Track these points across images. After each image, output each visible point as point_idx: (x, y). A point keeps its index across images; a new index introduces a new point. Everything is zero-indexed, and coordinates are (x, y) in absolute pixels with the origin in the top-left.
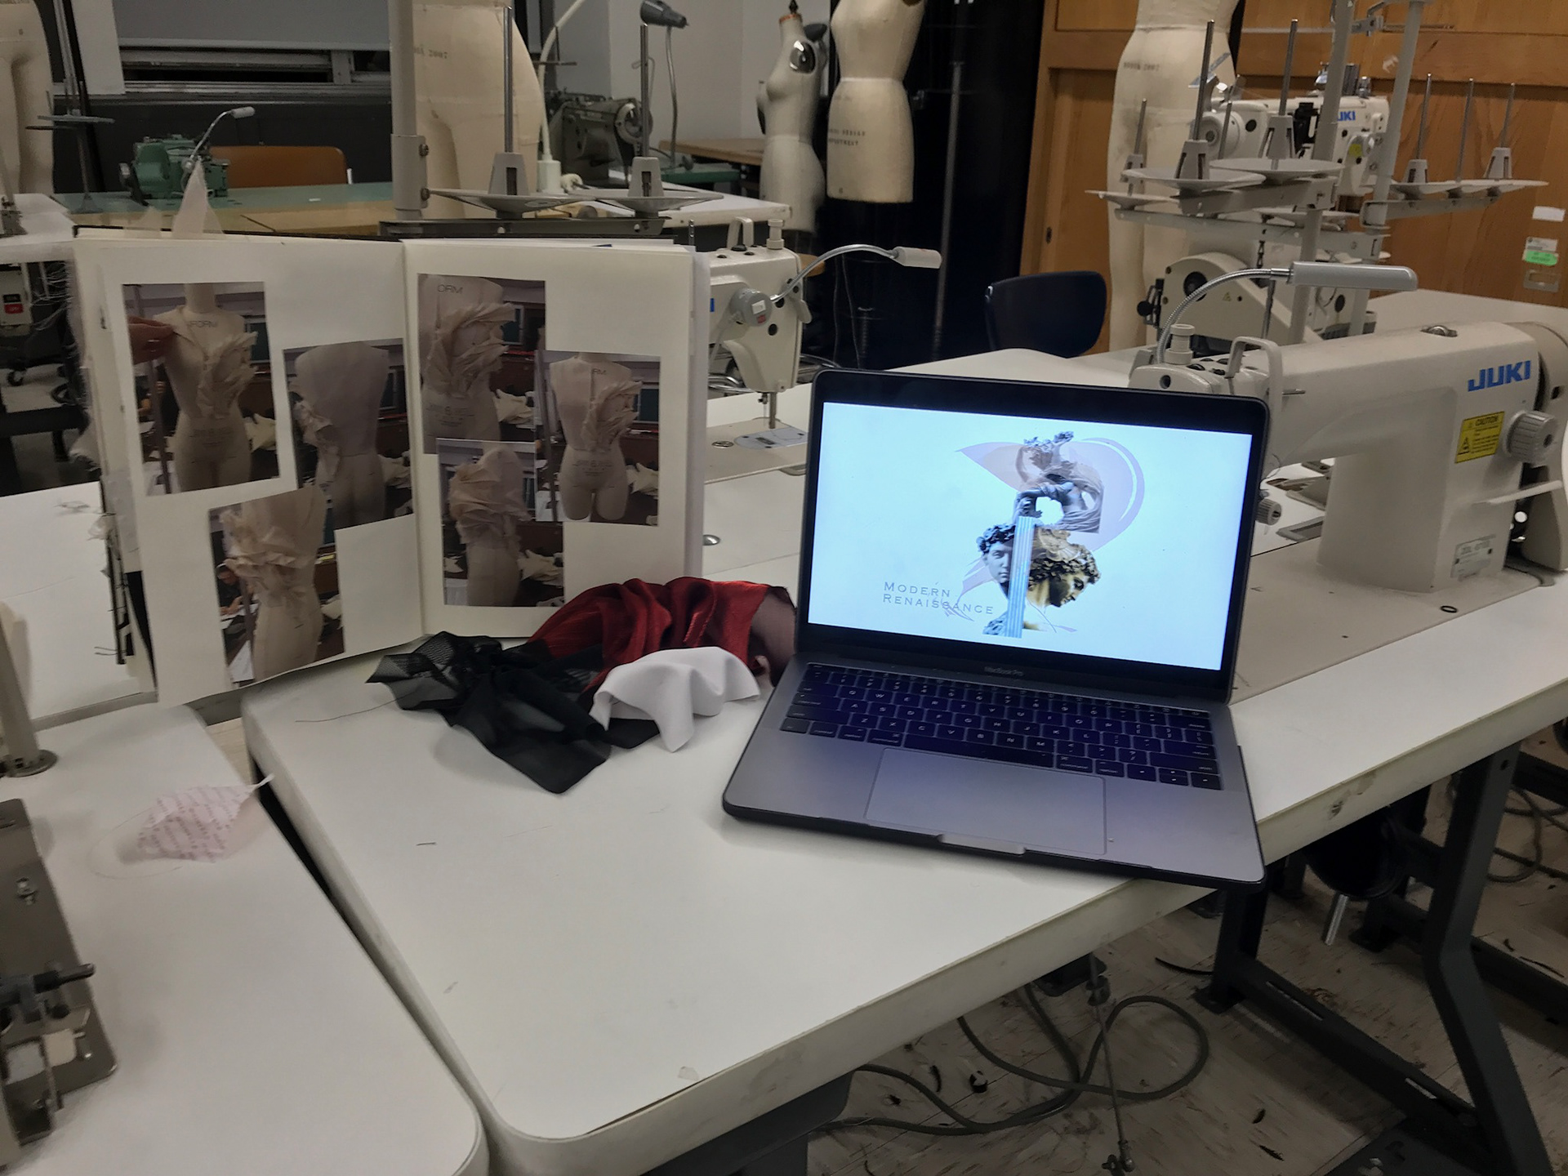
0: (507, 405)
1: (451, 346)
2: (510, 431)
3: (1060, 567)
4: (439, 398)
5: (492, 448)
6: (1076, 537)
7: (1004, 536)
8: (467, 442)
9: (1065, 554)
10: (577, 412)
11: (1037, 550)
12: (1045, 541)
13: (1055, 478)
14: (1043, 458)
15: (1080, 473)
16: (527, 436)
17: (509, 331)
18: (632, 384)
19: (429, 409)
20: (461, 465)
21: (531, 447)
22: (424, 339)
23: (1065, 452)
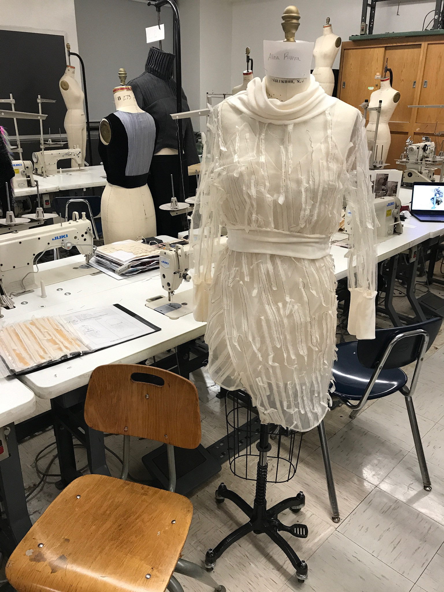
0: (383, 187)
1: (379, 181)
2: (383, 190)
3: (439, 201)
4: (377, 187)
5: (381, 192)
6: (440, 198)
7: (433, 198)
8: (379, 191)
9: (439, 200)
10: (390, 187)
11: (436, 199)
12: (437, 199)
13: (438, 192)
14: (437, 190)
15: (441, 191)
16: (384, 190)
17: (385, 179)
18: (395, 184)
19: (375, 188)
20: (378, 194)
21: (385, 192)
22: (376, 181)
23: (439, 189)
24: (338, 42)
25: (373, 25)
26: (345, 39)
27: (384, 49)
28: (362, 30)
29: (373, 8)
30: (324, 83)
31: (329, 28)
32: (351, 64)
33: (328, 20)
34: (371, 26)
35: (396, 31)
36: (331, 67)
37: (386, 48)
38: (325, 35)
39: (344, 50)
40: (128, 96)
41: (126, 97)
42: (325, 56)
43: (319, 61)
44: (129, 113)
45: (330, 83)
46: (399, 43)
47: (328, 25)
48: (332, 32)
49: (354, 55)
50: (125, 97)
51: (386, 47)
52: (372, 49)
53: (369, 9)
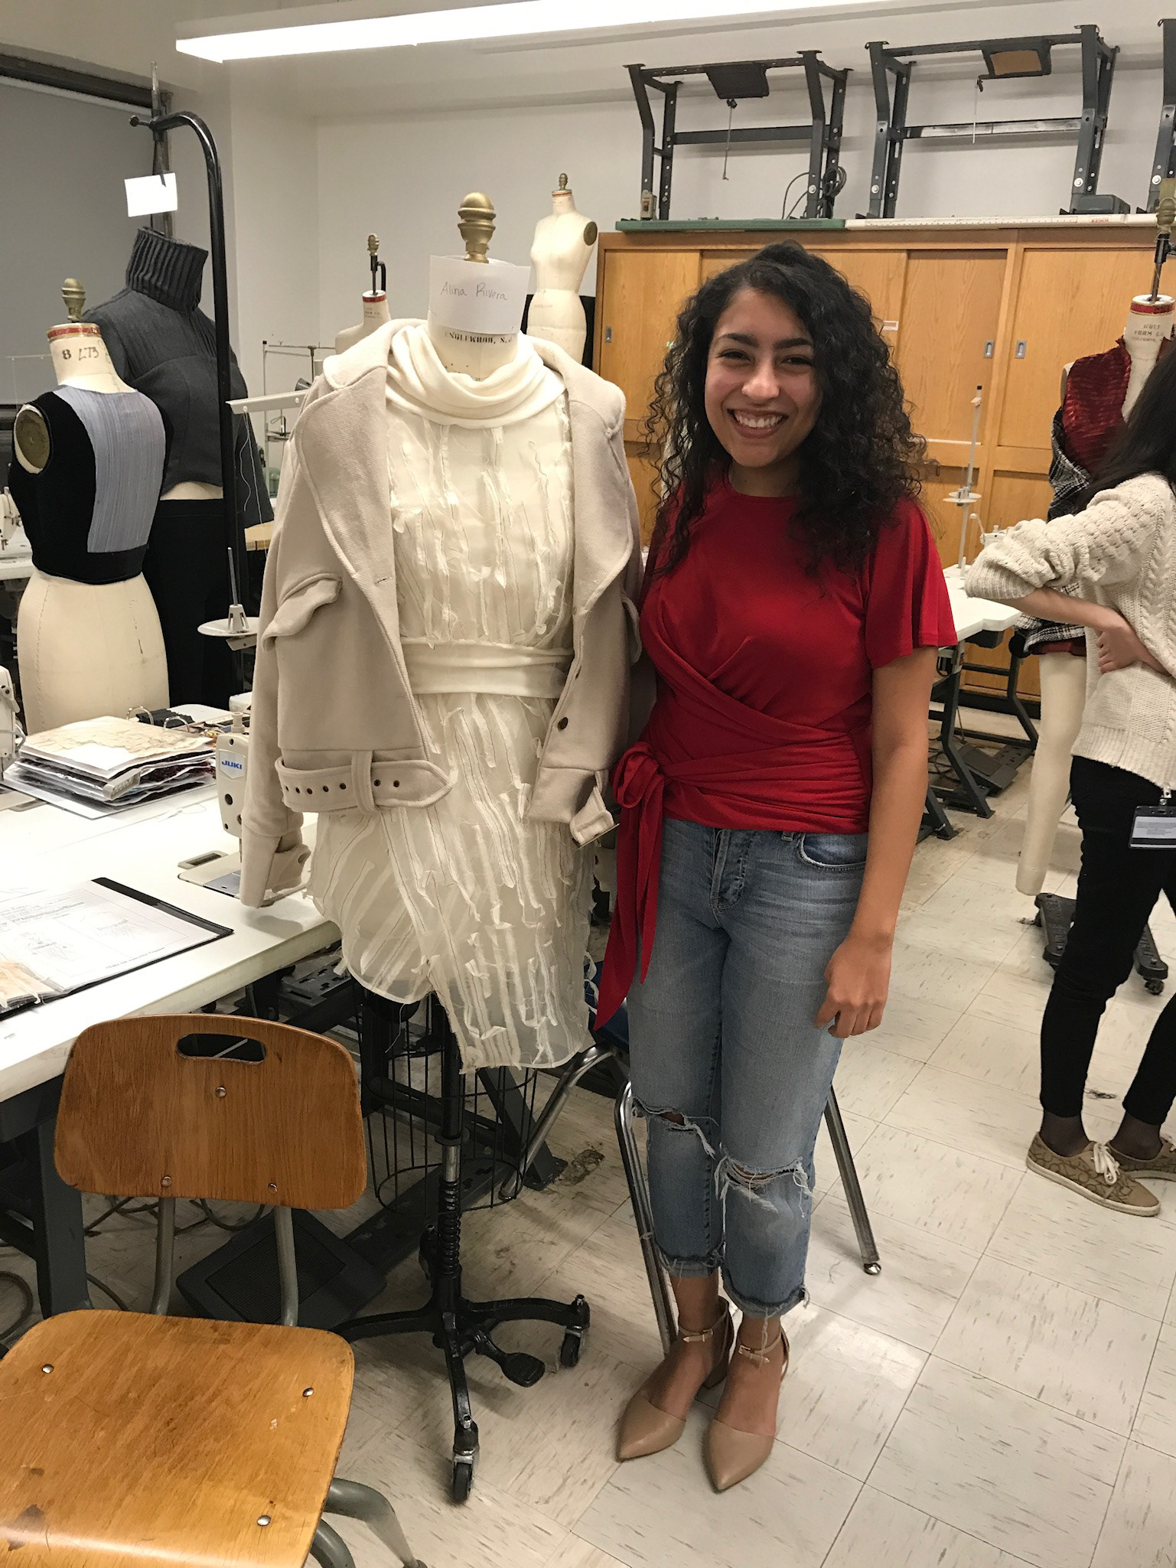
24: (591, 233)
25: (668, 197)
26: (606, 227)
27: (698, 255)
28: (646, 208)
29: (667, 158)
30: (561, 328)
31: (565, 198)
32: (623, 287)
33: (564, 180)
34: (665, 199)
35: (723, 217)
36: (577, 291)
37: (703, 253)
38: (558, 215)
39: (604, 252)
40: (90, 348)
41: (85, 353)
42: (560, 265)
43: (547, 275)
44: (95, 393)
45: (574, 328)
46: (731, 244)
47: (563, 191)
48: (573, 207)
49: (630, 264)
50: (83, 351)
51: (702, 251)
52: (670, 255)
53: (658, 160)
